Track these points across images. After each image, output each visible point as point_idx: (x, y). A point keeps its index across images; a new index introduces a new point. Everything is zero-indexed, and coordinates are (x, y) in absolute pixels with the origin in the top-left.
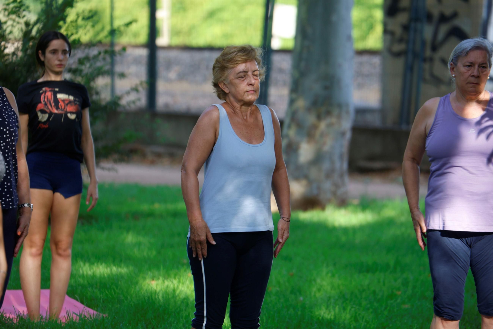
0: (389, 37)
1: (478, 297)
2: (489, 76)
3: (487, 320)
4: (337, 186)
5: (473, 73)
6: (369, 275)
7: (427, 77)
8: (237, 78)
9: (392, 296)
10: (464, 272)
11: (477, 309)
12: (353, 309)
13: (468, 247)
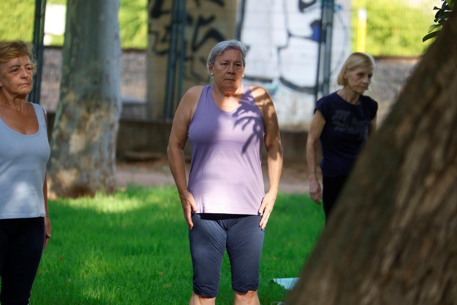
0: (153, 37)
1: (232, 276)
2: (244, 75)
3: (239, 297)
4: (105, 174)
5: (229, 70)
6: (134, 258)
7: (189, 74)
8: (11, 72)
9: (154, 276)
10: (221, 253)
11: (231, 286)
12: (118, 289)
13: (224, 230)
